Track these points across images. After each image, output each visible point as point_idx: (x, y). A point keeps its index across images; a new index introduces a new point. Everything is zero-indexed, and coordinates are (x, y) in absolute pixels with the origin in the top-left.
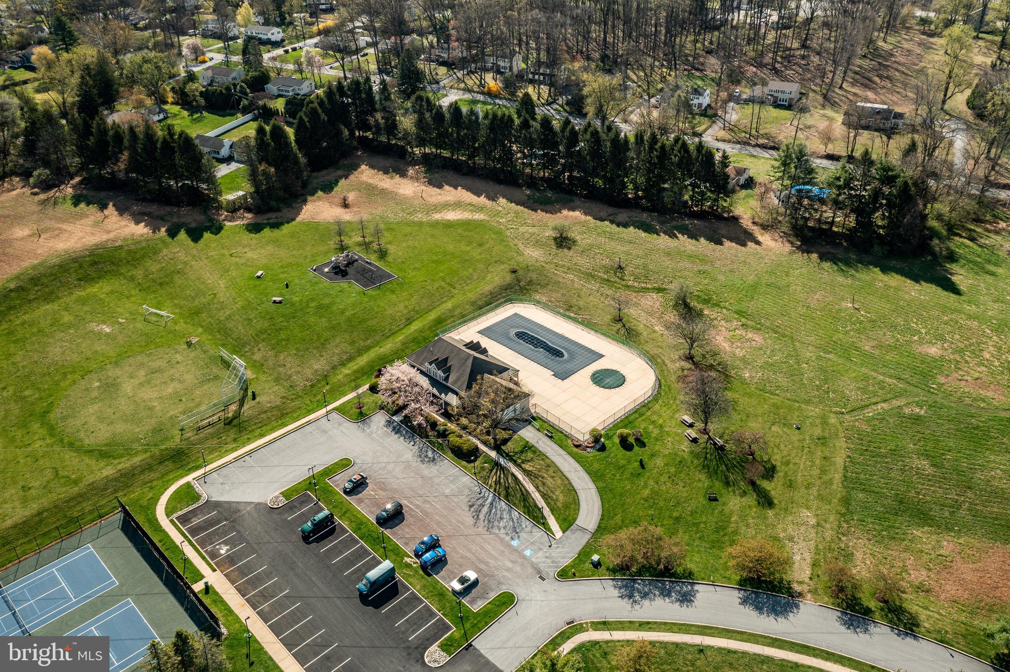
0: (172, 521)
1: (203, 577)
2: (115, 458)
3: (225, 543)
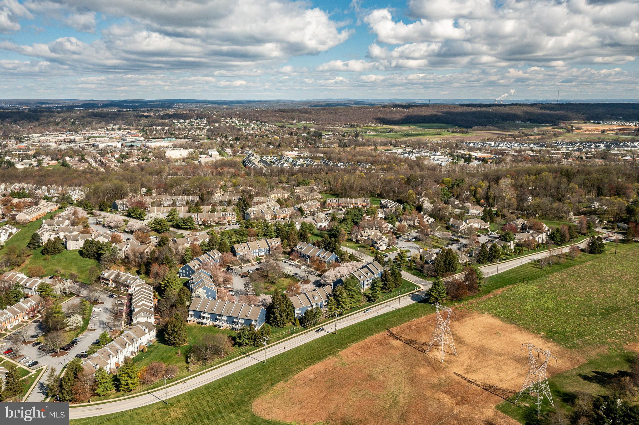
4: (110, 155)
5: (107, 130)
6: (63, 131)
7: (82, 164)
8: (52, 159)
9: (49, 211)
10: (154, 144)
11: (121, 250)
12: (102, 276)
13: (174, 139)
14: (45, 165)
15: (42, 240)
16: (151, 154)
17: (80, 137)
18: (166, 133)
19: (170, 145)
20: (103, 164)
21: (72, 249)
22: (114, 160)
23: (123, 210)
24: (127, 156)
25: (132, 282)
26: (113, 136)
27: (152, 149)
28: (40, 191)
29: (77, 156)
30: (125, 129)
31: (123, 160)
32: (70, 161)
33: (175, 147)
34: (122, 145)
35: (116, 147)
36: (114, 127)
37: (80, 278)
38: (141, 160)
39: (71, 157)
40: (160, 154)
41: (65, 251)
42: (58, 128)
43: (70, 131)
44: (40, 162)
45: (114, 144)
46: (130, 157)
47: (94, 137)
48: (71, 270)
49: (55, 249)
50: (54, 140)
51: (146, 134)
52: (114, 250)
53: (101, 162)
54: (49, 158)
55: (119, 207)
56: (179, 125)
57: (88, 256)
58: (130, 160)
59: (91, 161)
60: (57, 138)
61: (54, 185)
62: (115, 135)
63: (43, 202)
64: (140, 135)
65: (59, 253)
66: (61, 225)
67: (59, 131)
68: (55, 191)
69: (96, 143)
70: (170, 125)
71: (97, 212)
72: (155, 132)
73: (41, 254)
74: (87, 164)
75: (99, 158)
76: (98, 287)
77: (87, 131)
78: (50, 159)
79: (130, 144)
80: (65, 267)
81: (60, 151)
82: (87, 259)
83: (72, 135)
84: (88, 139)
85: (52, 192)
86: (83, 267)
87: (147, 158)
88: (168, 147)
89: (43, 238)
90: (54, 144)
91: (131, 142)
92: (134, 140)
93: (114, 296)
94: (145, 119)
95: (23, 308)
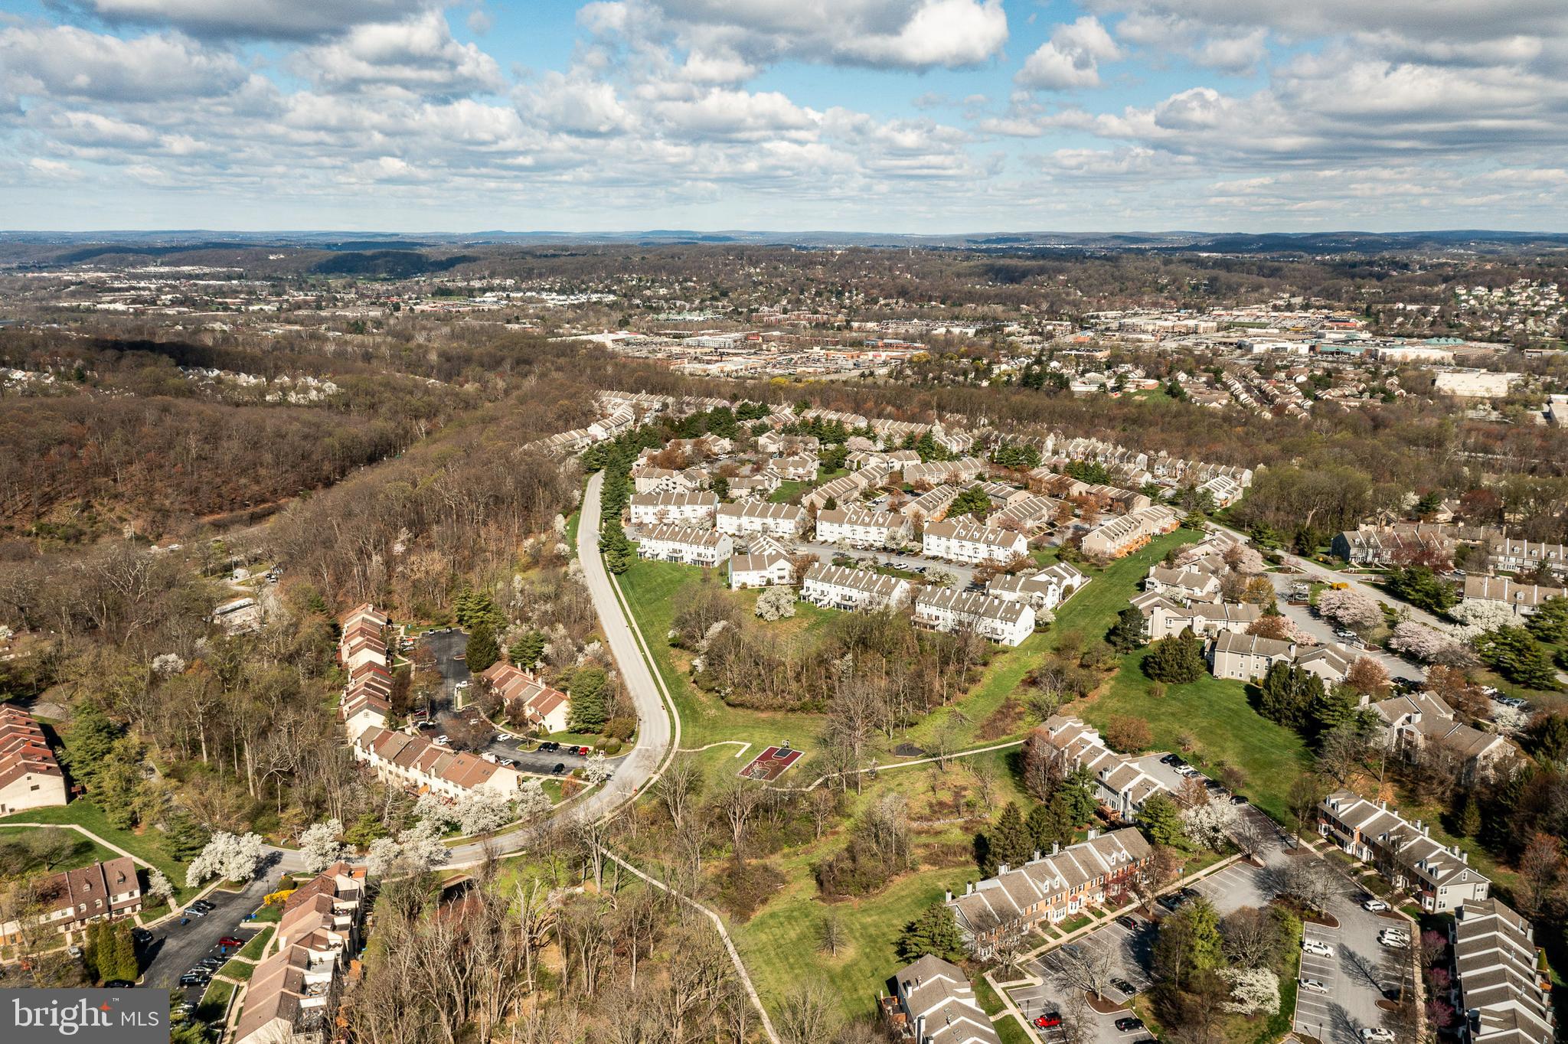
4: (1282, 375)
5: (1276, 308)
6: (1171, 307)
7: (1216, 394)
8: (1148, 376)
9: (1157, 531)
10: (1401, 352)
11: (1388, 725)
12: (1326, 808)
13: (1459, 341)
14: (1130, 388)
15: (1146, 628)
16: (1395, 380)
17: (1211, 324)
18: (1433, 324)
19: (1448, 356)
20: (1265, 398)
21: (1225, 676)
22: (1294, 389)
23: (1365, 564)
24: (1330, 379)
25: (1441, 874)
26: (1288, 324)
27: (1394, 364)
28: (1132, 466)
29: (1206, 371)
30: (1319, 308)
31: (1319, 393)
32: (1187, 382)
33: (1462, 363)
34: (1312, 348)
35: (1295, 353)
36: (1293, 301)
37: (1247, 785)
38: (1367, 395)
39: (1190, 373)
40: (1419, 381)
41: (1204, 678)
42: (1161, 300)
43: (1186, 307)
44: (1122, 379)
45: (1290, 346)
46: (1336, 386)
47: (1242, 325)
48: (1223, 750)
49: (1180, 666)
50: (1150, 328)
51: (1377, 322)
52: (1365, 723)
53: (1260, 390)
54: (1140, 372)
55: (1353, 551)
56: (1472, 302)
57: (1277, 716)
58: (1335, 393)
59: (1238, 386)
60: (1158, 323)
61: (1163, 453)
62: (1294, 322)
63: (1142, 504)
64: (1360, 324)
65: (1191, 680)
66: (1197, 590)
67: (1163, 306)
68: (1169, 472)
69: (1248, 341)
70: (1444, 302)
71: (1290, 559)
72: (1400, 319)
73: (1140, 672)
74: (1227, 394)
75: (1256, 382)
76: (1310, 841)
77: (1226, 308)
78: (1143, 374)
79: (1334, 348)
80: (1203, 734)
81: (1162, 354)
82: (1271, 723)
83: (1191, 317)
84: (1227, 328)
85: (1159, 473)
86: (1261, 750)
87: (1383, 391)
88: (1440, 363)
89: (1149, 624)
90: (1150, 337)
91: (1335, 342)
92: (1342, 336)
93: (1372, 905)
94: (1375, 282)
95: (1097, 865)
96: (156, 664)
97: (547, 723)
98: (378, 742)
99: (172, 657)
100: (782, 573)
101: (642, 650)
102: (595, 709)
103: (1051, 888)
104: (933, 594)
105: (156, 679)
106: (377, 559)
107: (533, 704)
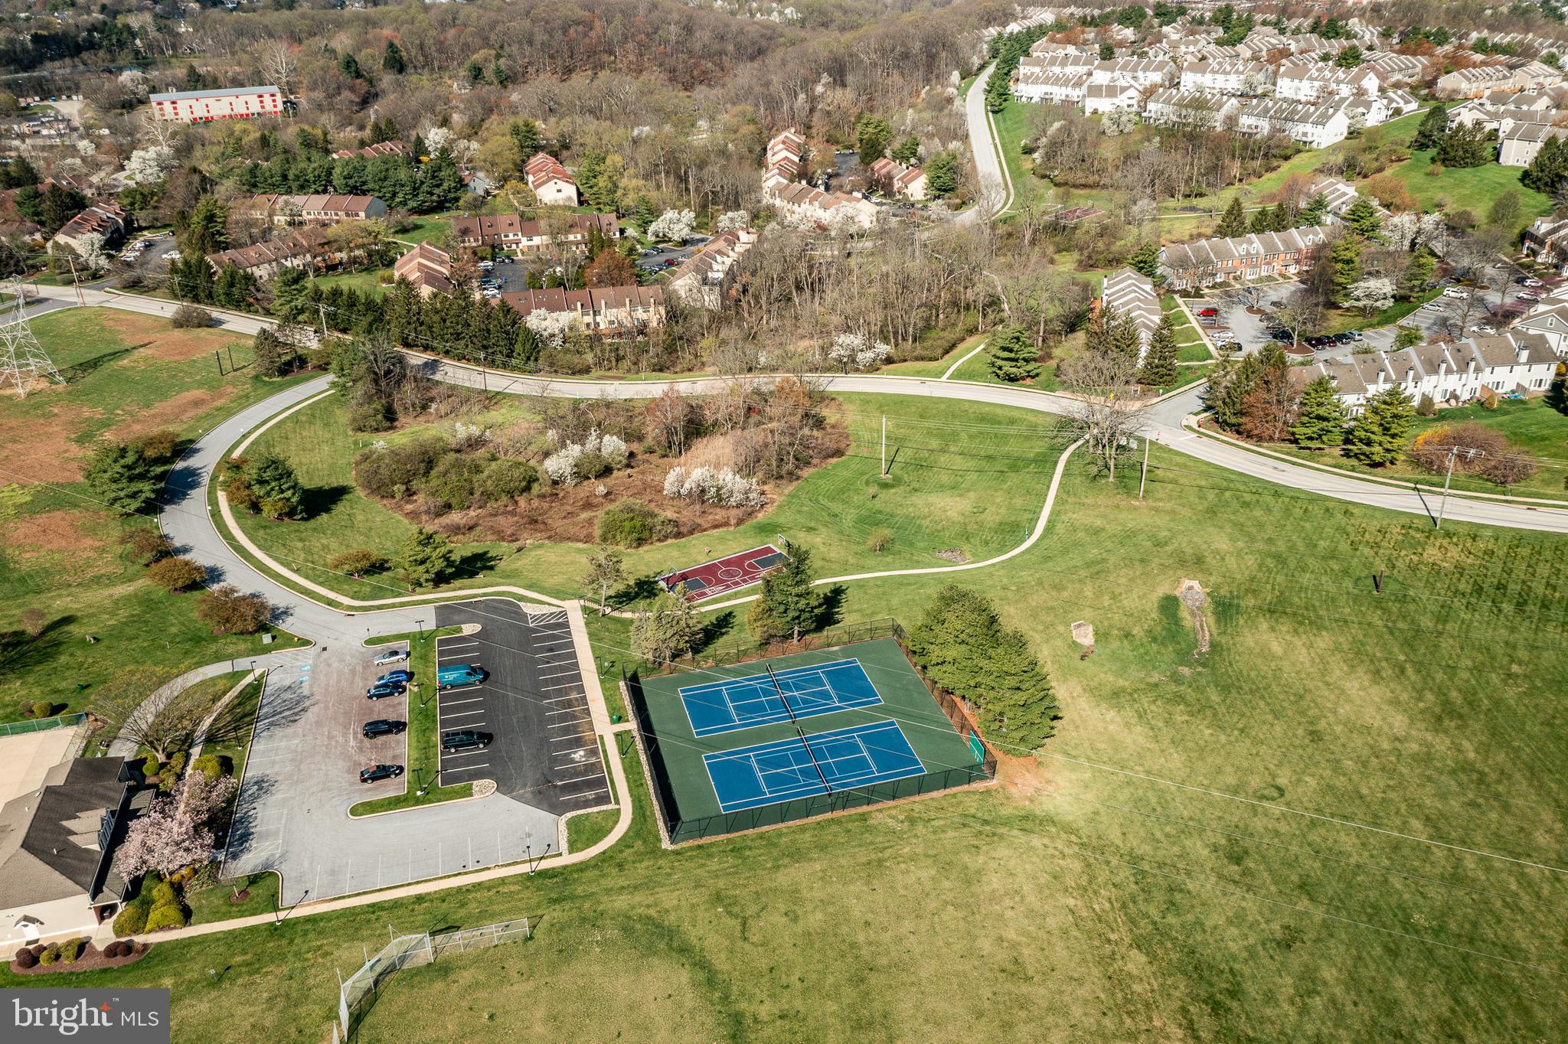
0: (617, 802)
1: (617, 735)
2: (649, 918)
3: (573, 761)
21: (1507, 163)
66: (1528, 107)
82: (1531, 191)
95: (1295, 243)
96: (636, 132)
97: (908, 191)
98: (781, 191)
99: (647, 128)
100: (1131, 102)
101: (998, 156)
102: (946, 179)
103: (1248, 253)
104: (1258, 106)
105: (635, 142)
106: (802, 96)
107: (901, 179)
